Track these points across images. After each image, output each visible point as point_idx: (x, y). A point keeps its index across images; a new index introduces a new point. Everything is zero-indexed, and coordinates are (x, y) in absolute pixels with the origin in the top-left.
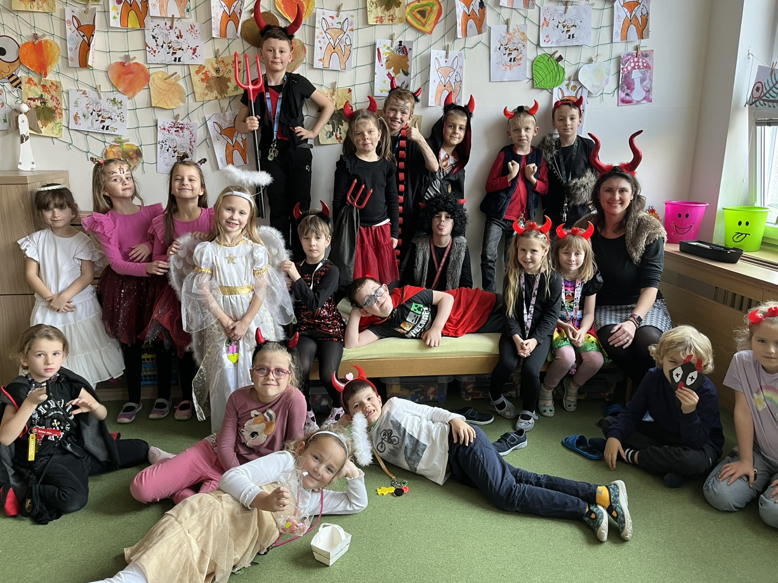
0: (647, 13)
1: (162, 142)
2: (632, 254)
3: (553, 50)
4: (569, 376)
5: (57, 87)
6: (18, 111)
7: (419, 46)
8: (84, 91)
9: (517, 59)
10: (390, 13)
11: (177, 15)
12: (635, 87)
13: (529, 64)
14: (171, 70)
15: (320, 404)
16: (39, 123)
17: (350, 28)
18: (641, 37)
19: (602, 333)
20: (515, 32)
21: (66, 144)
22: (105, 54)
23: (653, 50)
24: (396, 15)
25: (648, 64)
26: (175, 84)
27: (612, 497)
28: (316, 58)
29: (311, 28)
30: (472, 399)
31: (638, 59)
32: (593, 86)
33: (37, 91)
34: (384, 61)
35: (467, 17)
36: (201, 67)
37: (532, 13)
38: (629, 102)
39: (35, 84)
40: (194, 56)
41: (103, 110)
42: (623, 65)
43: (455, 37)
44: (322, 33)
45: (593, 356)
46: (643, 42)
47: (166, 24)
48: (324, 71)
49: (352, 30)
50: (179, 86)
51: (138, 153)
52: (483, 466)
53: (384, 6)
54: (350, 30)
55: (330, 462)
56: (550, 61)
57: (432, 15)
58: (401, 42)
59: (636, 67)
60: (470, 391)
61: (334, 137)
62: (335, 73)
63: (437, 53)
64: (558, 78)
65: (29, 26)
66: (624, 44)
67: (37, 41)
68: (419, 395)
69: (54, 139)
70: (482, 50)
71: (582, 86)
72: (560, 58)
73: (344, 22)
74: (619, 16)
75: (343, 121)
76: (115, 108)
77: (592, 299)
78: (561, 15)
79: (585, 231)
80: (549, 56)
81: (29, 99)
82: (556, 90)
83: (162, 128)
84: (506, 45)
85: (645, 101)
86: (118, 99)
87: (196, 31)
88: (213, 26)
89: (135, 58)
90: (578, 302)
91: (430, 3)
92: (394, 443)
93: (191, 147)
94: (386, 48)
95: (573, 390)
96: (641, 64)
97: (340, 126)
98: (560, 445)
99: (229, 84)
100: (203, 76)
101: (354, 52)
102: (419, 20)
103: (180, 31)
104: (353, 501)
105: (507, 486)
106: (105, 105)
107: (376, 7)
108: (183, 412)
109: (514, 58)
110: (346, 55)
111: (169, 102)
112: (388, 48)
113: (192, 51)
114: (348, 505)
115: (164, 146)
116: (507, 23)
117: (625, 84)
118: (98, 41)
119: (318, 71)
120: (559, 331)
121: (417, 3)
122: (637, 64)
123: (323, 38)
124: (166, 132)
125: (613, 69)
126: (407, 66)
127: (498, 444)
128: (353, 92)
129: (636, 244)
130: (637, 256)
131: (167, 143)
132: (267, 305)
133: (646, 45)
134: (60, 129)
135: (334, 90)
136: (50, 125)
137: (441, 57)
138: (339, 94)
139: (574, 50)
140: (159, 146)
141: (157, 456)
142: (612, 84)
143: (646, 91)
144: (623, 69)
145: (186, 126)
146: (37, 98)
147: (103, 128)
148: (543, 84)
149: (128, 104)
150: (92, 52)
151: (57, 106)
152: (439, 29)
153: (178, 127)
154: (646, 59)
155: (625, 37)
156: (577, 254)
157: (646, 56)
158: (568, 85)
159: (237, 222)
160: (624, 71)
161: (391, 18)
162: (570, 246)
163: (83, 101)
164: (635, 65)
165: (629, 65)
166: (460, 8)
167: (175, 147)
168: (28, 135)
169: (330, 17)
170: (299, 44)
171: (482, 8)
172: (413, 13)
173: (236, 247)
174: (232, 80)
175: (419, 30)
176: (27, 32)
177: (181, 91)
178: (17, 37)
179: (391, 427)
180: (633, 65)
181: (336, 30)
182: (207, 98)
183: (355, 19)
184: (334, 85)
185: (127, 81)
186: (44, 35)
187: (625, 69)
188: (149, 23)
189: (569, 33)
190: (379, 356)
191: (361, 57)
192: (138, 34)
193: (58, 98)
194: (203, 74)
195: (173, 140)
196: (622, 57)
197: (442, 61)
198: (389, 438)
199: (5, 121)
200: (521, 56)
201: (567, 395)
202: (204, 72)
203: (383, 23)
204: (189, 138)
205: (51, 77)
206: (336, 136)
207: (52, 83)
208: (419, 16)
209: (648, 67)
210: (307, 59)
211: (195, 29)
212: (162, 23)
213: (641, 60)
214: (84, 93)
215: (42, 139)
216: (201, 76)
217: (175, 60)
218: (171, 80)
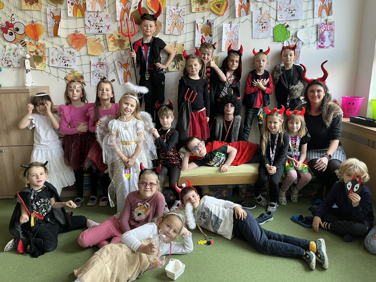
0: (331, 3)
1: (93, 72)
2: (326, 123)
3: (284, 22)
4: (294, 185)
5: (43, 46)
6: (25, 58)
7: (217, 22)
8: (56, 48)
9: (266, 27)
10: (203, 6)
11: (100, 10)
12: (326, 40)
13: (272, 29)
14: (98, 37)
15: (170, 198)
16: (35, 64)
17: (183, 14)
18: (328, 15)
19: (311, 164)
20: (265, 14)
21: (48, 73)
22: (66, 30)
23: (334, 21)
24: (206, 7)
25: (332, 28)
26: (99, 44)
27: (318, 247)
28: (167, 29)
29: (164, 15)
30: (245, 196)
31: (327, 26)
32: (304, 39)
33: (34, 48)
34: (200, 30)
35: (241, 7)
36: (112, 35)
37: (273, 4)
38: (323, 47)
39: (33, 45)
40: (108, 30)
41: (65, 57)
42: (319, 29)
43: (235, 17)
44: (169, 17)
45: (307, 175)
46: (329, 17)
47: (94, 15)
48: (171, 36)
49: (184, 15)
50: (101, 44)
51: (82, 77)
52: (251, 230)
53: (200, 3)
54: (183, 15)
55: (175, 228)
56: (282, 28)
57: (224, 7)
58: (208, 20)
59: (326, 30)
60: (244, 192)
61: (175, 67)
62: (176, 36)
63: (226, 26)
64: (287, 36)
65: (30, 17)
66: (320, 18)
67: (34, 24)
68: (218, 194)
69: (42, 71)
70: (248, 23)
71: (299, 40)
72: (288, 26)
73: (180, 11)
74: (317, 5)
75: (180, 60)
76: (71, 56)
77: (305, 146)
78: (288, 5)
79: (301, 112)
80: (282, 25)
81: (30, 52)
82: (285, 42)
83: (93, 65)
84: (260, 20)
85: (331, 47)
86: (72, 52)
87: (109, 18)
88: (117, 15)
89: (80, 31)
90: (298, 147)
91: (223, 1)
92: (206, 219)
93: (107, 74)
94: (200, 23)
95: (296, 192)
96: (328, 28)
97: (178, 62)
98: (290, 220)
99: (125, 43)
100: (112, 39)
101: (185, 26)
102: (217, 9)
103: (101, 18)
104: (186, 247)
105: (264, 240)
106: (66, 54)
107: (196, 4)
108: (103, 202)
109: (265, 27)
110: (181, 28)
111: (96, 52)
112: (202, 23)
113: (107, 28)
114: (184, 250)
115: (94, 73)
116: (261, 9)
117: (320, 38)
118: (62, 23)
119: (168, 36)
120: (289, 162)
121: (216, 1)
122: (326, 28)
123: (170, 19)
124: (95, 67)
125: (314, 31)
126: (211, 32)
127: (258, 219)
128: (185, 45)
129: (328, 118)
130: (328, 124)
131: (96, 72)
132: (144, 150)
133: (330, 18)
134: (45, 66)
135: (176, 45)
136: (40, 64)
137: (228, 27)
138: (178, 46)
139: (295, 22)
140: (92, 74)
141: (91, 224)
142: (314, 38)
143: (331, 42)
144: (319, 31)
145: (104, 64)
146: (34, 52)
147: (65, 65)
148: (279, 39)
149: (77, 53)
150: (60, 29)
151: (43, 55)
152: (227, 13)
153: (101, 64)
154: (332, 26)
155: (320, 15)
156: (297, 123)
157: (331, 24)
158: (291, 39)
159: (129, 110)
160: (320, 32)
161: (203, 8)
162: (293, 119)
163: (56, 53)
164: (325, 29)
165: (323, 29)
166: (237, 3)
167: (99, 74)
168: (30, 69)
169: (173, 9)
170: (159, 23)
171: (248, 2)
172: (214, 6)
173: (129, 122)
174: (126, 41)
175: (217, 14)
176: (29, 20)
177: (101, 47)
178: (24, 22)
179: (204, 210)
180: (324, 29)
181: (176, 15)
182: (114, 50)
183: (185, 10)
184: (175, 43)
185: (76, 43)
186: (37, 21)
187: (321, 31)
188: (87, 15)
189: (292, 14)
190: (198, 175)
191: (188, 28)
192: (81, 20)
193: (44, 51)
194: (112, 38)
195: (98, 71)
196: (319, 25)
197: (229, 29)
198: (204, 216)
199: (19, 63)
200: (268, 25)
201: (293, 194)
202: (113, 37)
203: (199, 11)
204: (106, 69)
205: (40, 41)
206: (177, 67)
207: (41, 44)
208: (217, 7)
209: (332, 30)
210: (162, 30)
211: (109, 17)
212: (93, 14)
213: (328, 26)
214: (56, 49)
215: (36, 71)
216: (111, 39)
217: (99, 32)
218: (97, 42)
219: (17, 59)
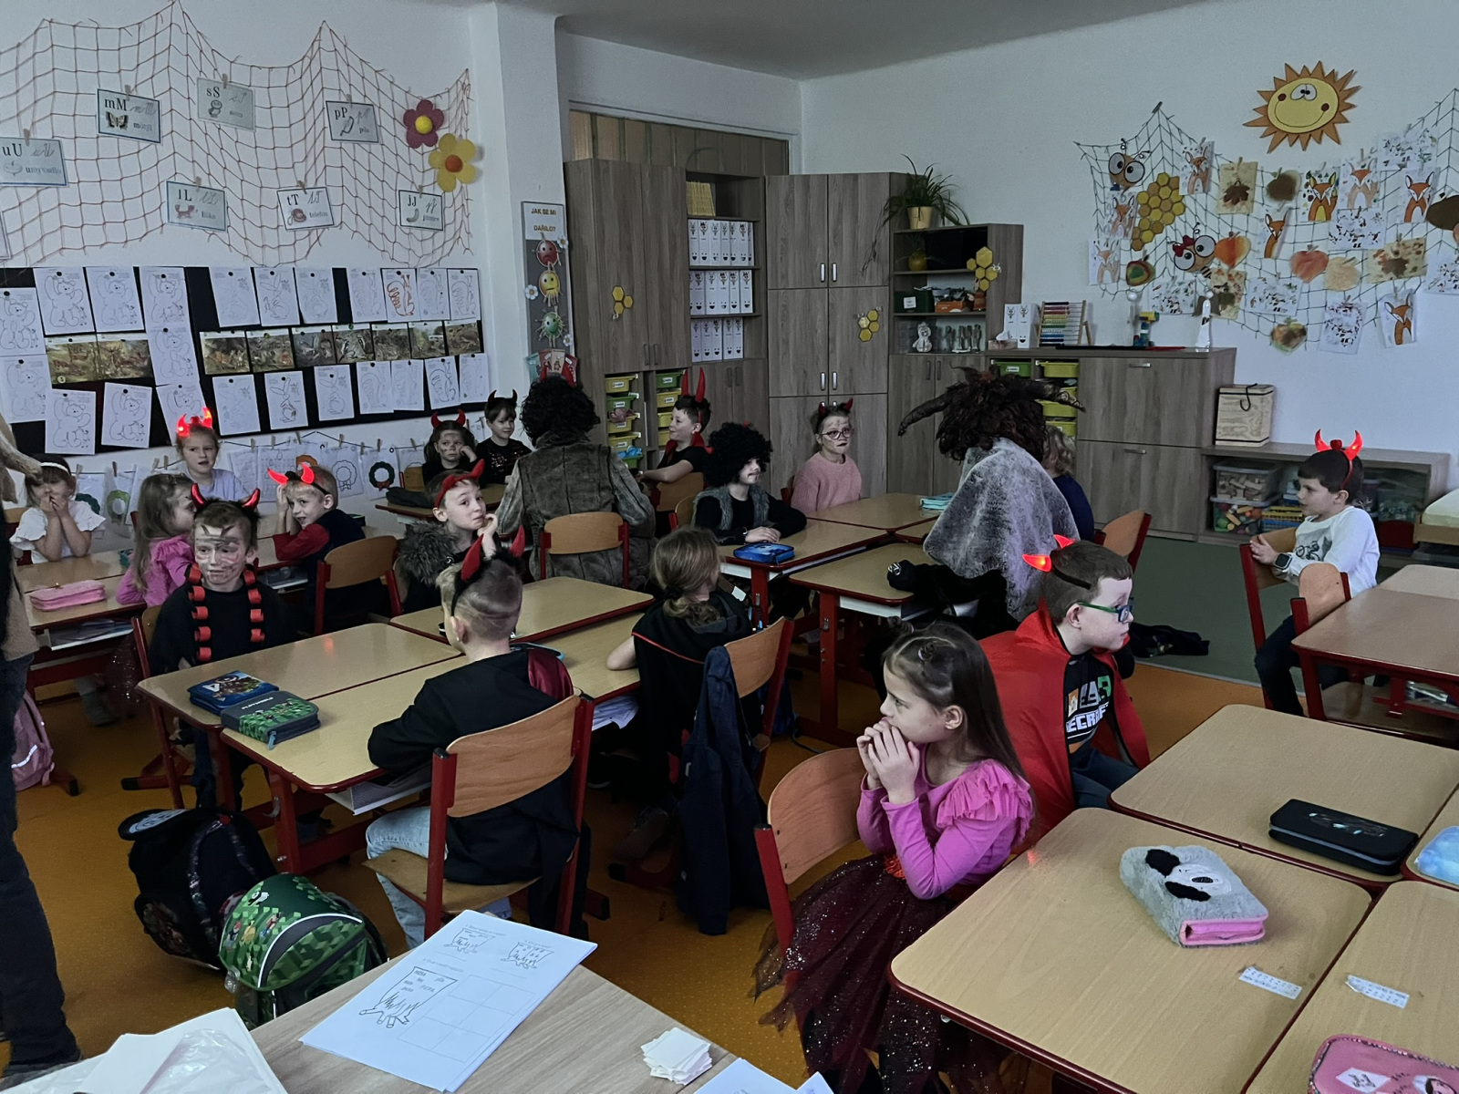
1: (1329, 321)
5: (1242, 276)
8: (1265, 278)
14: (1350, 255)
16: (1220, 307)
21: (1239, 325)
22: (1290, 245)
26: (1351, 268)
33: (1224, 279)
36: (1380, 251)
39: (1223, 274)
40: (1374, 242)
41: (1279, 294)
47: (1352, 215)
50: (1354, 269)
51: (1303, 332)
65: (1228, 226)
67: (1232, 238)
69: (1229, 320)
76: (1290, 291)
81: (1215, 287)
83: (1331, 308)
86: (1294, 284)
87: (1380, 218)
89: (1317, 247)
93: (1357, 325)
99: (1406, 265)
100: (1381, 259)
103: (1365, 220)
106: (1281, 289)
111: (1341, 284)
113: (1373, 237)
115: (1330, 325)
124: (1334, 312)
131: (1333, 322)
134: (1237, 312)
136: (1229, 307)
140: (1324, 325)
145: (1355, 306)
146: (1222, 286)
147: (1275, 310)
149: (1303, 287)
151: (1238, 292)
153: (1347, 307)
163: (1262, 287)
167: (1340, 326)
168: (1208, 317)
174: (1410, 261)
176: (1225, 232)
178: (1216, 235)
182: (1381, 280)
185: (1307, 268)
186: (1239, 233)
193: (1241, 285)
194: (1381, 257)
195: (1339, 319)
199: (1192, 306)
202: (1382, 255)
204: (1356, 316)
205: (1239, 268)
207: (1238, 273)
212: (1348, 214)
214: (1265, 280)
215: (1220, 320)
216: (1378, 259)
217: (1355, 246)
218: (1348, 265)
219: (1191, 299)
